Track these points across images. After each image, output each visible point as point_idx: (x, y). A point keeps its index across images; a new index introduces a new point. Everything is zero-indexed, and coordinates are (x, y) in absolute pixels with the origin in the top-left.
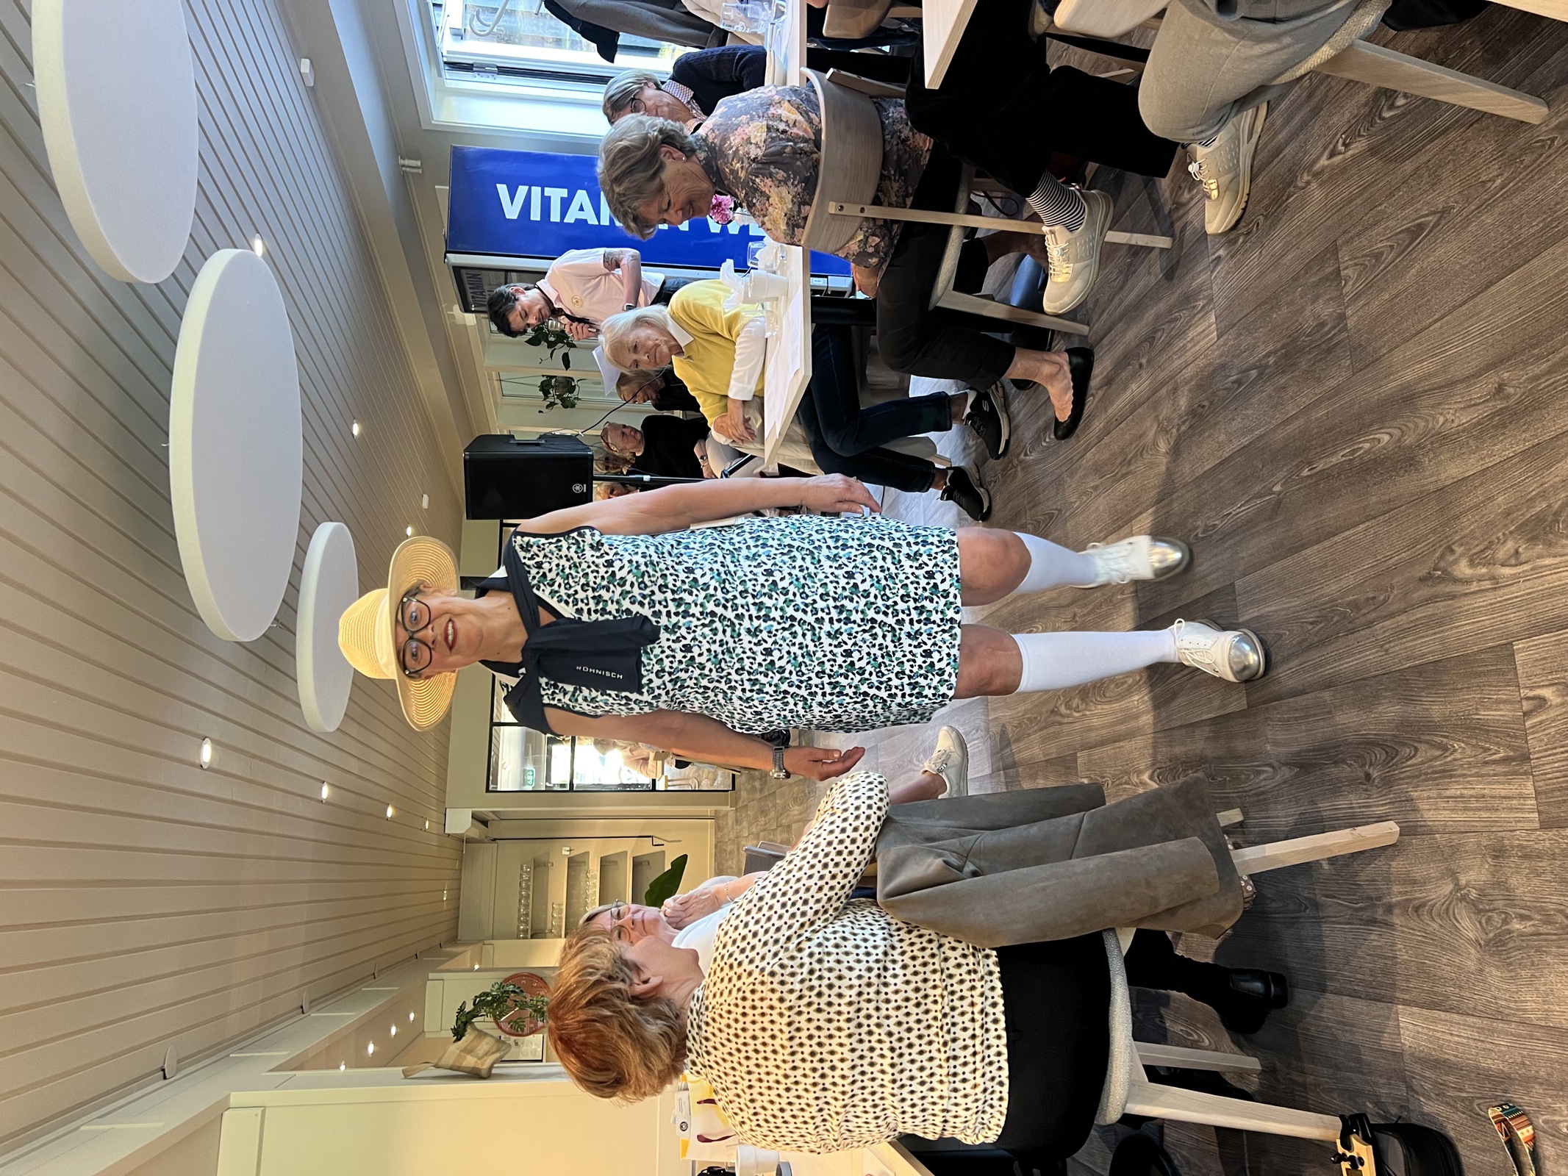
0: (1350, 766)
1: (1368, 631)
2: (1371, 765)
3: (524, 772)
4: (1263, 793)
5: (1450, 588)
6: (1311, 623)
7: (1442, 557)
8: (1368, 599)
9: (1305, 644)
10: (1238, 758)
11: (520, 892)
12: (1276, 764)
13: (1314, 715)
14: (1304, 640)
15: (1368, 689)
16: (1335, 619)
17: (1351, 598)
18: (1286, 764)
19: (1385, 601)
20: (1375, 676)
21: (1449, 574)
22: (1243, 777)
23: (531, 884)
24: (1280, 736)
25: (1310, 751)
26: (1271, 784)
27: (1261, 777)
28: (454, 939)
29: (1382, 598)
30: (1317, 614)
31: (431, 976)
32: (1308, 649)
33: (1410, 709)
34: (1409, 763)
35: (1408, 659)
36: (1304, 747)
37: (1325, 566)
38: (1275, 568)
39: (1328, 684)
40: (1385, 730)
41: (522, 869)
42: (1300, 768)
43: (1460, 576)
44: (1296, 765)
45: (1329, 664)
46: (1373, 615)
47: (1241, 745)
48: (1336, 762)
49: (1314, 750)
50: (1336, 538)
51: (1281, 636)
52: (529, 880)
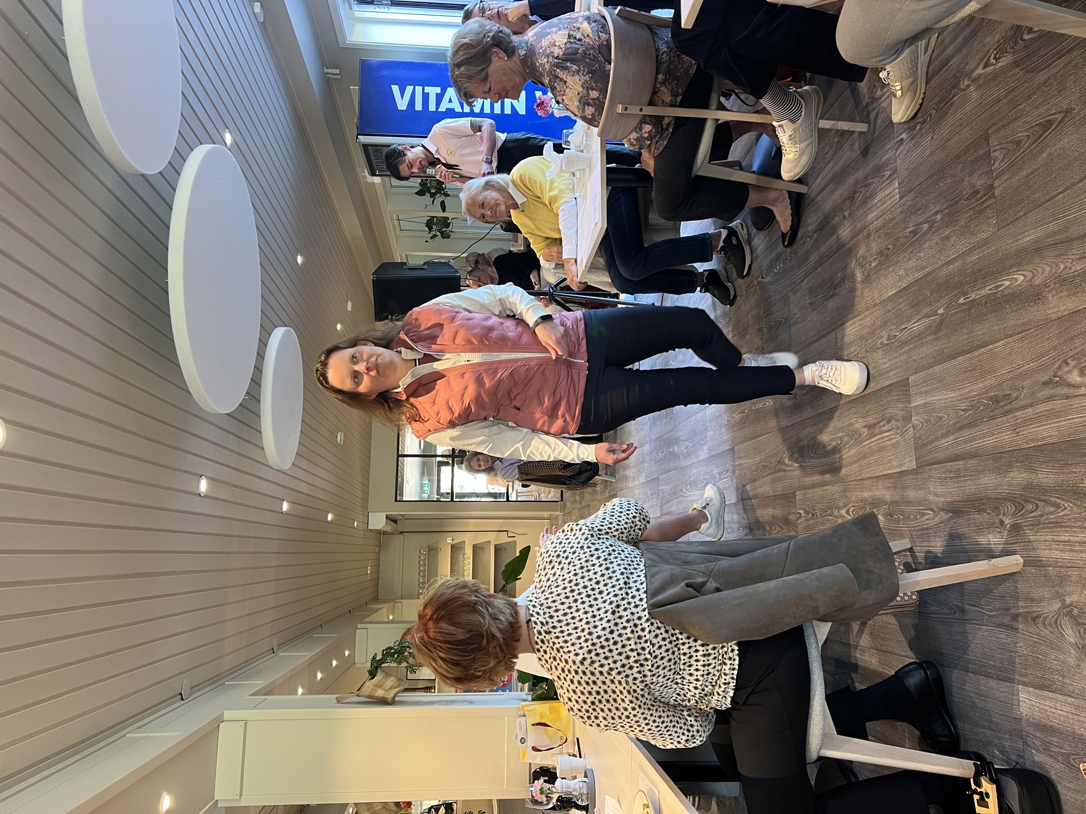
0: (989, 514)
1: (1004, 418)
2: (1004, 515)
3: (422, 486)
4: (927, 529)
5: (1065, 391)
6: (963, 410)
7: (1060, 368)
8: (1005, 396)
9: (959, 425)
10: (908, 503)
11: (419, 568)
12: (935, 509)
13: (964, 476)
14: (958, 422)
15: (1003, 460)
16: (981, 408)
17: (992, 394)
18: (943, 510)
19: (1017, 398)
20: (1008, 452)
21: (1064, 380)
22: (912, 517)
23: (426, 562)
24: (939, 490)
25: (960, 502)
26: (932, 522)
27: (926, 518)
28: (376, 599)
29: (1015, 395)
30: (968, 404)
31: (359, 626)
32: (961, 428)
33: (1033, 476)
34: (1032, 515)
35: (1033, 440)
36: (957, 499)
37: (975, 369)
38: (938, 368)
39: (973, 455)
40: (1015, 490)
41: (420, 552)
42: (953, 513)
43: (1073, 382)
44: (950, 511)
45: (975, 440)
46: (1008, 407)
47: (911, 494)
48: (979, 511)
49: (963, 501)
50: (983, 350)
51: (941, 418)
52: (425, 560)
